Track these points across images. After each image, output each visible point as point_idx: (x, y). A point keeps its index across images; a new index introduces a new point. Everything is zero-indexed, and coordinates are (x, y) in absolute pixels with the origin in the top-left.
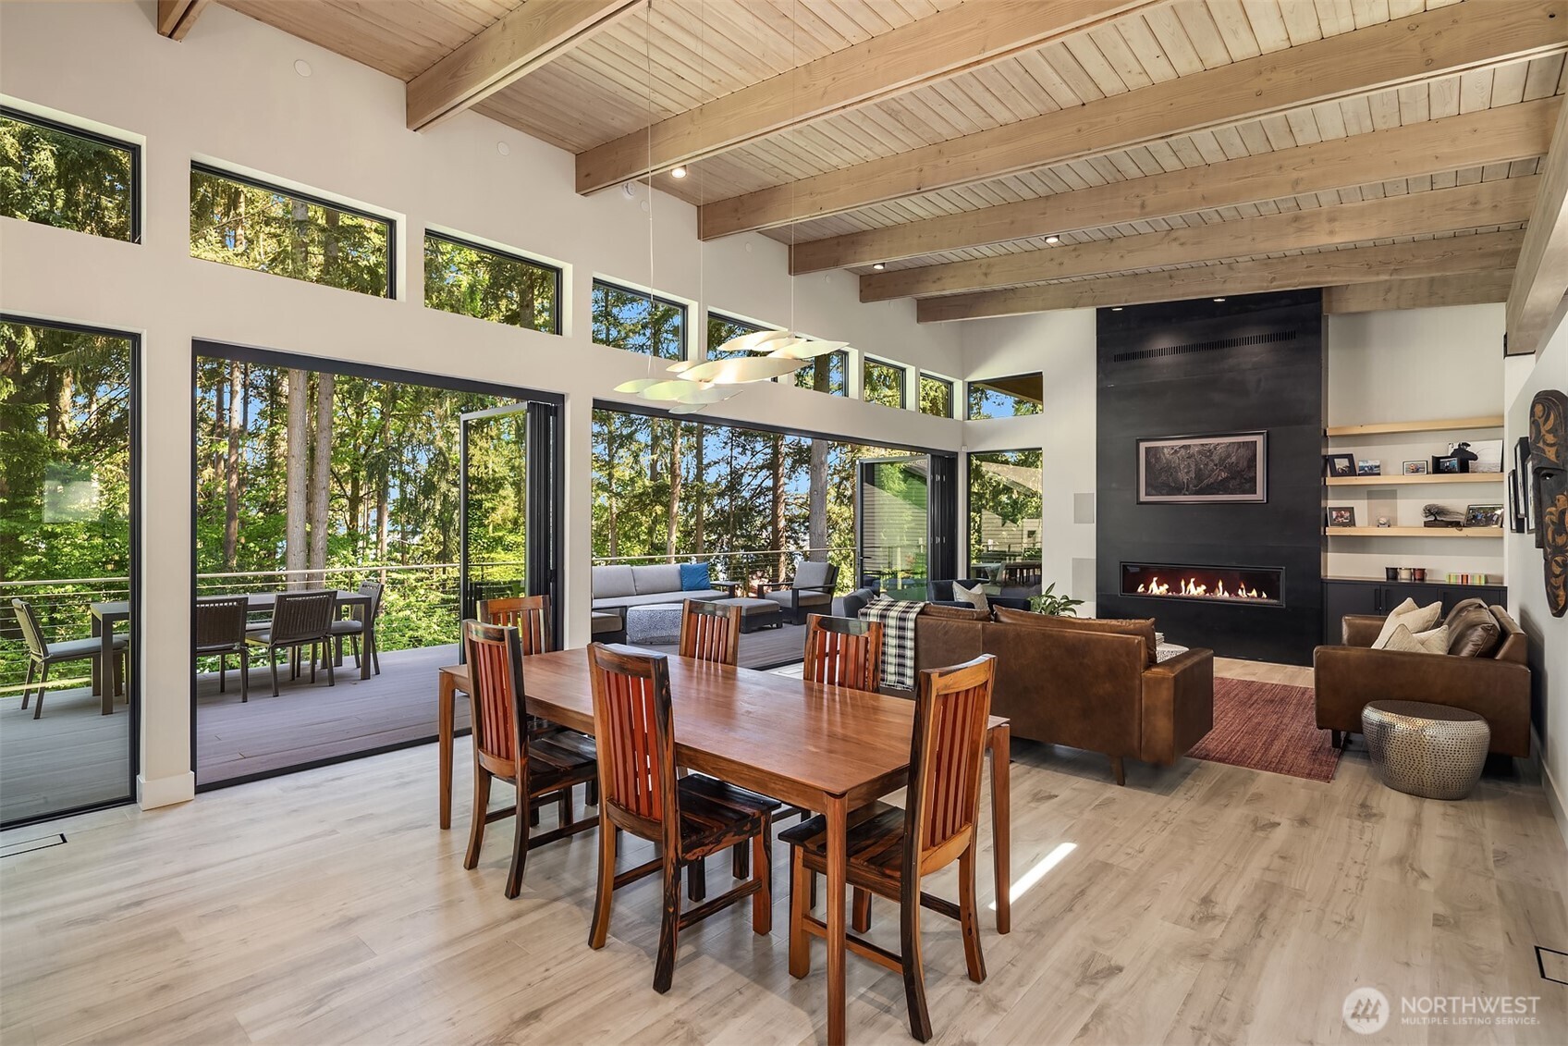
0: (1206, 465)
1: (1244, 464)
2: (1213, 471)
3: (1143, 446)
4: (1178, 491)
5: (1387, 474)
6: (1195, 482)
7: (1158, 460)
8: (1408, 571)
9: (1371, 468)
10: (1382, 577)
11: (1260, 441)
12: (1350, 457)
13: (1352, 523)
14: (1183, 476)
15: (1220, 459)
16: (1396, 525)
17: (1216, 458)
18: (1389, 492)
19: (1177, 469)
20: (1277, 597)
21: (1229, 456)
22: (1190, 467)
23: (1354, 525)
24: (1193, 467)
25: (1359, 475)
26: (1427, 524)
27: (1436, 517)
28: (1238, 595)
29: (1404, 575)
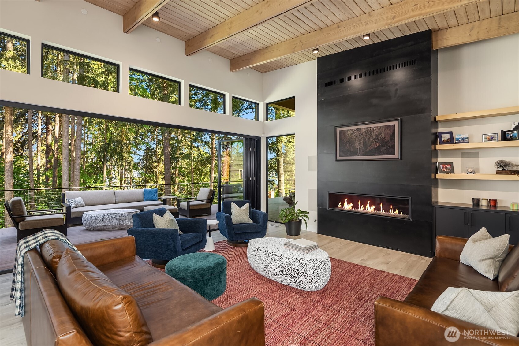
0: (369, 139)
1: (388, 138)
2: (372, 142)
3: (338, 130)
4: (355, 154)
5: (473, 142)
6: (363, 149)
7: (345, 137)
8: (486, 201)
9: (463, 139)
10: (470, 204)
11: (397, 124)
12: (451, 133)
13: (452, 171)
14: (357, 146)
15: (376, 135)
16: (478, 173)
17: (374, 135)
18: (474, 153)
19: (354, 142)
20: (408, 214)
21: (380, 134)
22: (361, 141)
23: (453, 173)
24: (362, 140)
25: (456, 143)
26: (498, 172)
28: (389, 212)
29: (484, 203)
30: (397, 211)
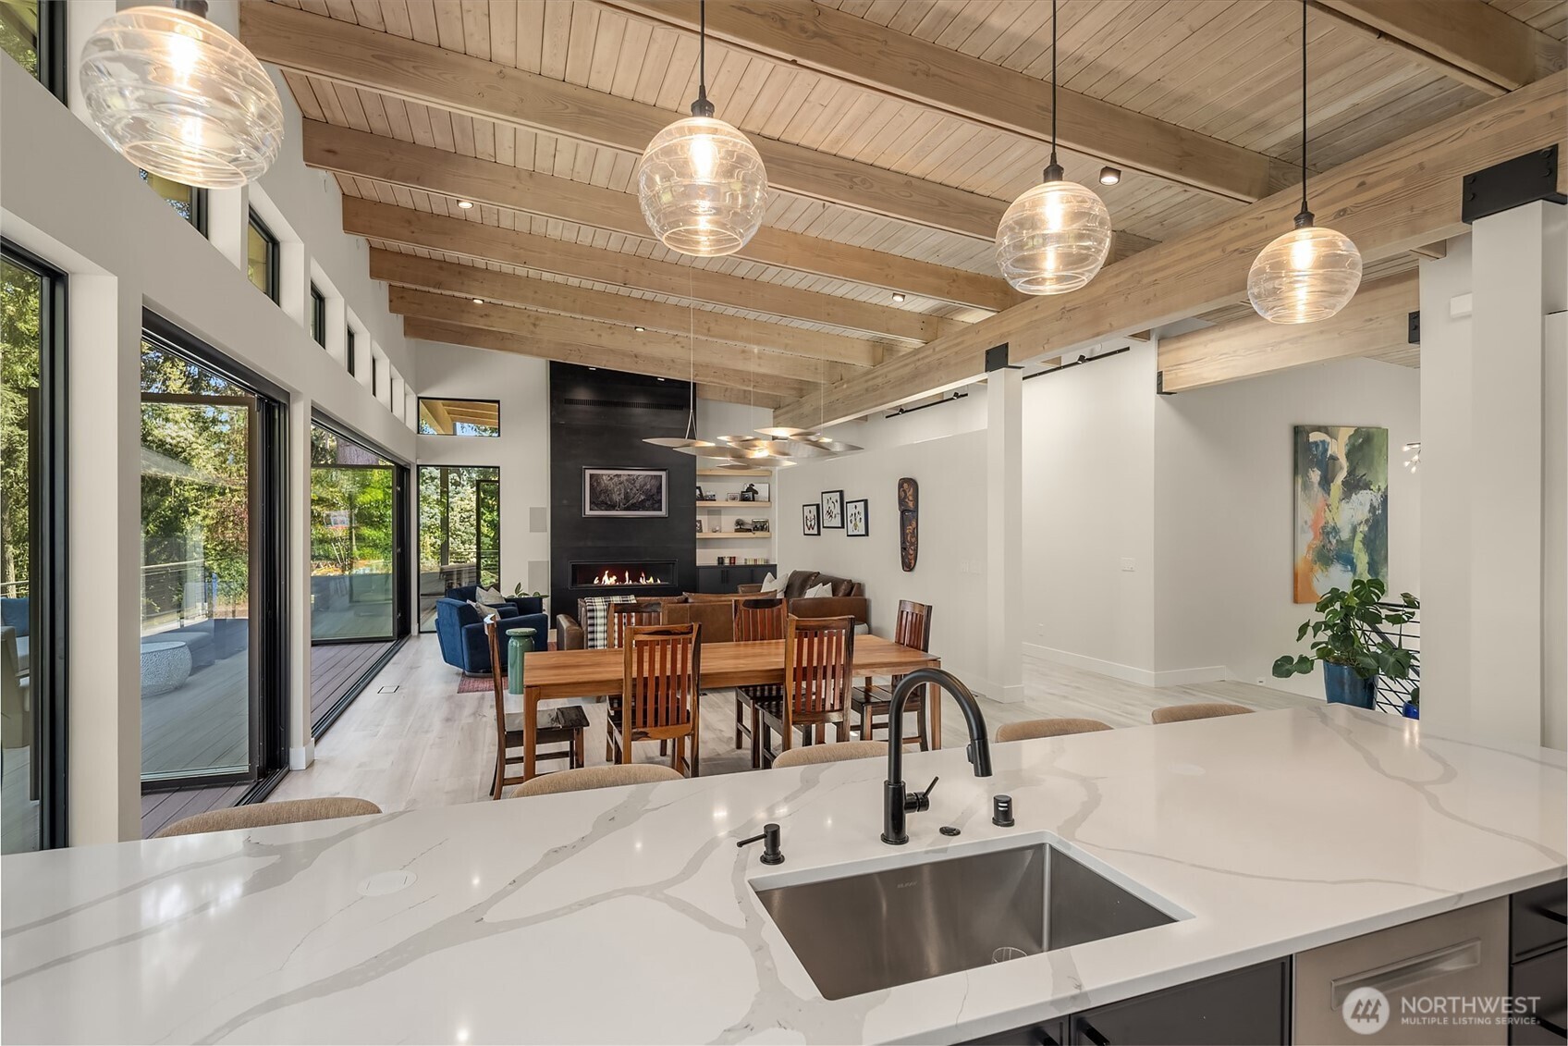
0: (631, 490)
1: (654, 491)
2: (635, 494)
3: (589, 473)
4: (612, 507)
5: (718, 501)
6: (624, 501)
7: (599, 484)
8: (728, 559)
9: (711, 497)
10: (715, 563)
11: (664, 475)
12: (700, 489)
13: (705, 530)
14: (616, 498)
15: (640, 486)
16: (721, 531)
17: (637, 485)
18: (719, 511)
19: (612, 492)
21: (645, 484)
22: (620, 491)
23: (705, 532)
24: (623, 491)
25: (705, 500)
26: (737, 531)
27: (740, 527)
28: (639, 582)
29: (727, 562)
30: (651, 580)
